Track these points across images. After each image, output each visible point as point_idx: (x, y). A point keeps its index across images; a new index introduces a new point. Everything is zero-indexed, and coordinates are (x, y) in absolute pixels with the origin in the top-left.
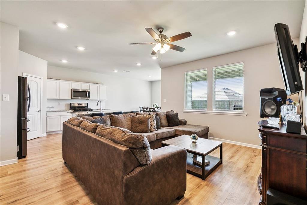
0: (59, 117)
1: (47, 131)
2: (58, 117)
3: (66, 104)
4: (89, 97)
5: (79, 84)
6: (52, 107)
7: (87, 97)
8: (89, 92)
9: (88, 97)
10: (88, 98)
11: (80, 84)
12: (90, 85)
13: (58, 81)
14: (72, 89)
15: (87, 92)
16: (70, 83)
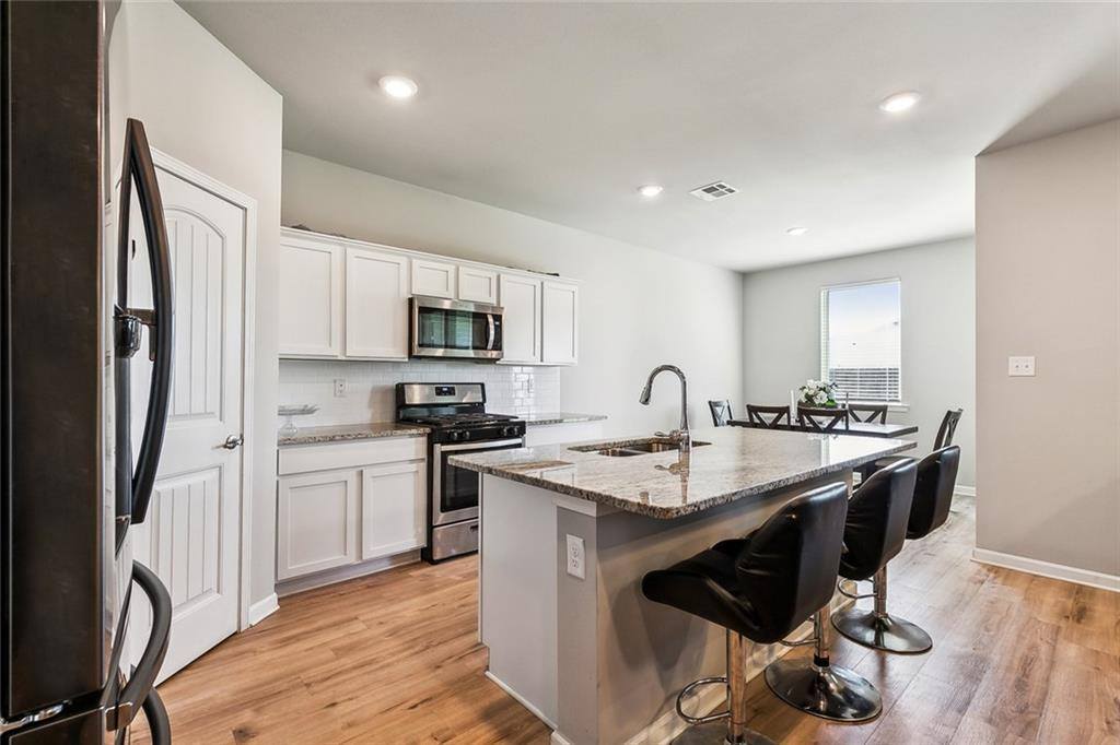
0: (352, 477)
1: (283, 576)
2: (343, 475)
3: (375, 391)
4: (500, 349)
5: (446, 267)
6: (307, 411)
7: (490, 346)
8: (498, 318)
9: (495, 348)
10: (494, 354)
11: (451, 269)
12: (499, 277)
13: (334, 247)
14: (411, 301)
15: (491, 320)
16: (400, 258)
